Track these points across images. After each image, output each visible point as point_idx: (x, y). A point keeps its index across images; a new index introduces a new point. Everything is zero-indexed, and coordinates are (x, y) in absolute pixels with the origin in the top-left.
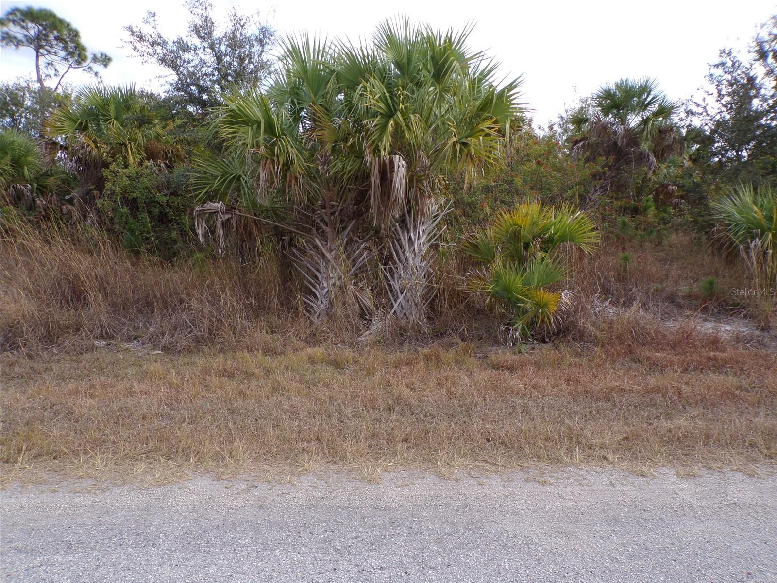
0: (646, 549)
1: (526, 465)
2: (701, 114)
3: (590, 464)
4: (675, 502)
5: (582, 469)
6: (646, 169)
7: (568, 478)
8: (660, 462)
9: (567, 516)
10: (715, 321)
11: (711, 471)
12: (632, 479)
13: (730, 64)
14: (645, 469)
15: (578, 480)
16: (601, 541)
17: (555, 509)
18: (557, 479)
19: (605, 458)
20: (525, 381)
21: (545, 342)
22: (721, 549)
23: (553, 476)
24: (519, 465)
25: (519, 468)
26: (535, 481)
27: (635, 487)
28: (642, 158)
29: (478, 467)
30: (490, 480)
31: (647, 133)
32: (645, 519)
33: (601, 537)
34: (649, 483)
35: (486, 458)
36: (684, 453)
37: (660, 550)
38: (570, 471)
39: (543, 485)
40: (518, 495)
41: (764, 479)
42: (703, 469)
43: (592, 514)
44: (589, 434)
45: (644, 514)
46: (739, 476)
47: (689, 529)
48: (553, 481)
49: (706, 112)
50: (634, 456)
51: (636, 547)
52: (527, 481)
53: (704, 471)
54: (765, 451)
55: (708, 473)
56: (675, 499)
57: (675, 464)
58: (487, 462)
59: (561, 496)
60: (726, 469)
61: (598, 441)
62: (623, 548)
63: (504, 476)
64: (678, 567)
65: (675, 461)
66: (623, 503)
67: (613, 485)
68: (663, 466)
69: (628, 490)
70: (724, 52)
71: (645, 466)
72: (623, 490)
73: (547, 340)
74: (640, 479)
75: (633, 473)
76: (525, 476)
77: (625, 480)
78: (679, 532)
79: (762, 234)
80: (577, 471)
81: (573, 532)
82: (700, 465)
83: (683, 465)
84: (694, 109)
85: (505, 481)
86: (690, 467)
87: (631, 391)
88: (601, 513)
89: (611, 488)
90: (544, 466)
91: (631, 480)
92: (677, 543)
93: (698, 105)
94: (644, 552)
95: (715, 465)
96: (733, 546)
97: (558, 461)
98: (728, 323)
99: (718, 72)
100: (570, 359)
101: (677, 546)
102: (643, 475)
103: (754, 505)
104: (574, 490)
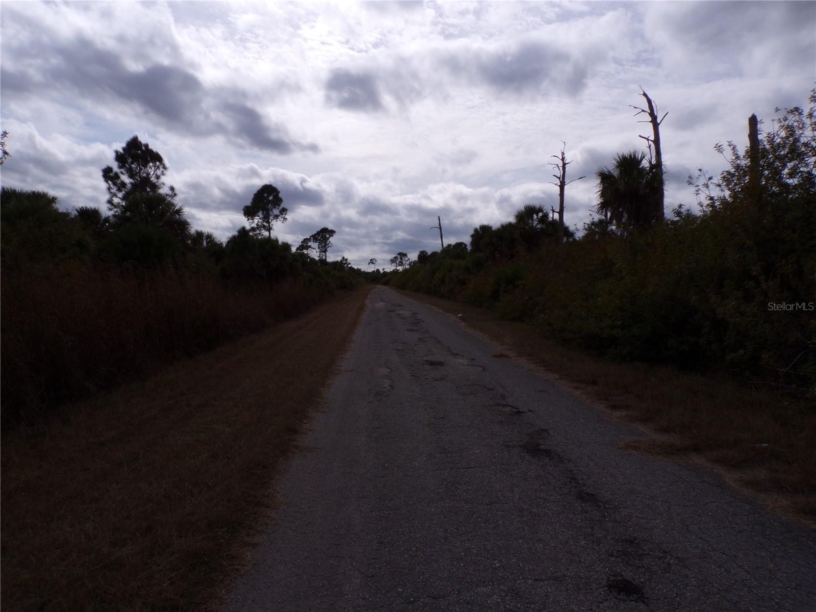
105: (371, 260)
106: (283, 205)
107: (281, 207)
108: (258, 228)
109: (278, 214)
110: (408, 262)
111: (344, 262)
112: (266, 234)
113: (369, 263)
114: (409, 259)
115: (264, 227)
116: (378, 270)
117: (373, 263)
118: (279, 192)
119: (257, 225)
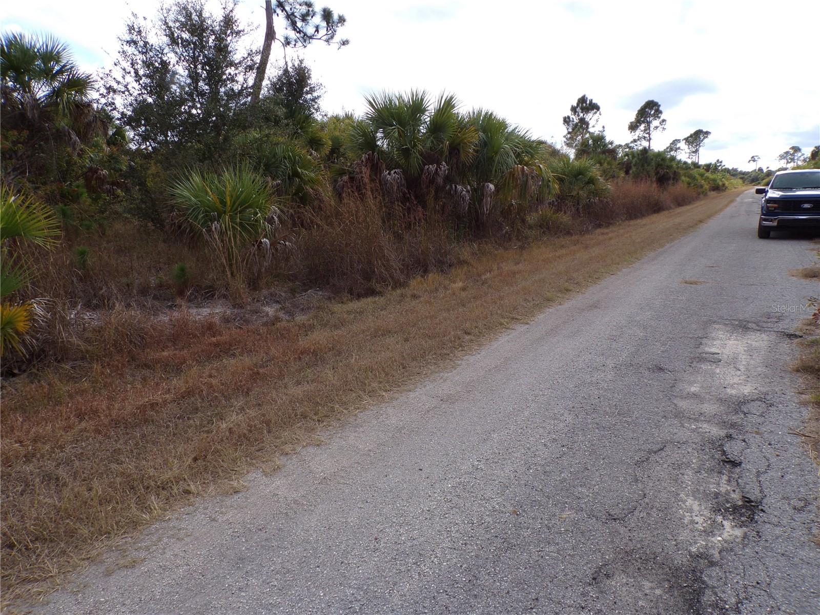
0: (288, 571)
1: (94, 553)
2: (123, 93)
3: (176, 508)
4: (280, 504)
5: (169, 519)
6: (69, 149)
7: (160, 540)
8: (243, 469)
9: (187, 589)
10: (197, 307)
11: (289, 456)
12: (228, 501)
13: (141, 43)
14: (235, 484)
15: (173, 536)
16: (243, 594)
17: (167, 589)
18: (147, 548)
19: (188, 492)
20: (19, 436)
21: (14, 375)
22: (343, 529)
23: (140, 548)
24: (84, 559)
25: (86, 562)
26: (119, 569)
27: (236, 509)
28: (60, 136)
29: (18, 597)
30: (52, 605)
31: (63, 107)
32: (267, 540)
33: (240, 589)
34: (246, 498)
35: (24, 575)
36: (257, 448)
37: (300, 564)
38: (157, 530)
39: (133, 566)
40: (107, 601)
41: (329, 444)
42: (282, 458)
43: (213, 567)
44: (152, 472)
45: (262, 534)
46: (311, 450)
47: (308, 526)
48: (143, 554)
49: (128, 91)
50: (215, 475)
51: (278, 576)
52: (108, 573)
53: (284, 459)
54: (315, 418)
55: (288, 460)
56: (278, 501)
57: (257, 465)
58: (30, 581)
59: (165, 568)
60: (299, 449)
61: (168, 475)
62: (267, 586)
63: (69, 587)
64: (325, 572)
65: (254, 461)
66: (235, 534)
67: (214, 520)
68: (248, 472)
69: (232, 517)
70: (134, 29)
71: (233, 480)
72: (228, 520)
73: (16, 371)
74: (236, 497)
75: (226, 494)
76: (102, 569)
77: (221, 507)
78: (302, 534)
79: (219, 217)
80: (164, 524)
81: (205, 605)
82: (277, 454)
83: (263, 462)
84: (115, 86)
85: (75, 593)
86: (270, 461)
87: (165, 401)
88: (222, 561)
89: (213, 523)
90: (118, 541)
91: (229, 503)
92: (308, 547)
93: (118, 83)
94: (289, 577)
95: (288, 448)
96: (349, 520)
97: (135, 524)
98: (207, 307)
99: (131, 50)
100: (65, 388)
101: (311, 550)
102: (237, 491)
103: (337, 472)
104: (177, 551)
105: (753, 157)
106: (663, 117)
107: (661, 119)
108: (639, 139)
109: (658, 125)
110: (802, 158)
111: (718, 164)
112: (645, 144)
113: (750, 161)
114: (803, 154)
115: (645, 138)
116: (761, 170)
117: (754, 161)
118: (660, 106)
119: (638, 137)
